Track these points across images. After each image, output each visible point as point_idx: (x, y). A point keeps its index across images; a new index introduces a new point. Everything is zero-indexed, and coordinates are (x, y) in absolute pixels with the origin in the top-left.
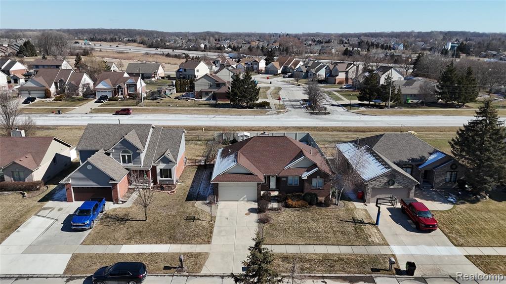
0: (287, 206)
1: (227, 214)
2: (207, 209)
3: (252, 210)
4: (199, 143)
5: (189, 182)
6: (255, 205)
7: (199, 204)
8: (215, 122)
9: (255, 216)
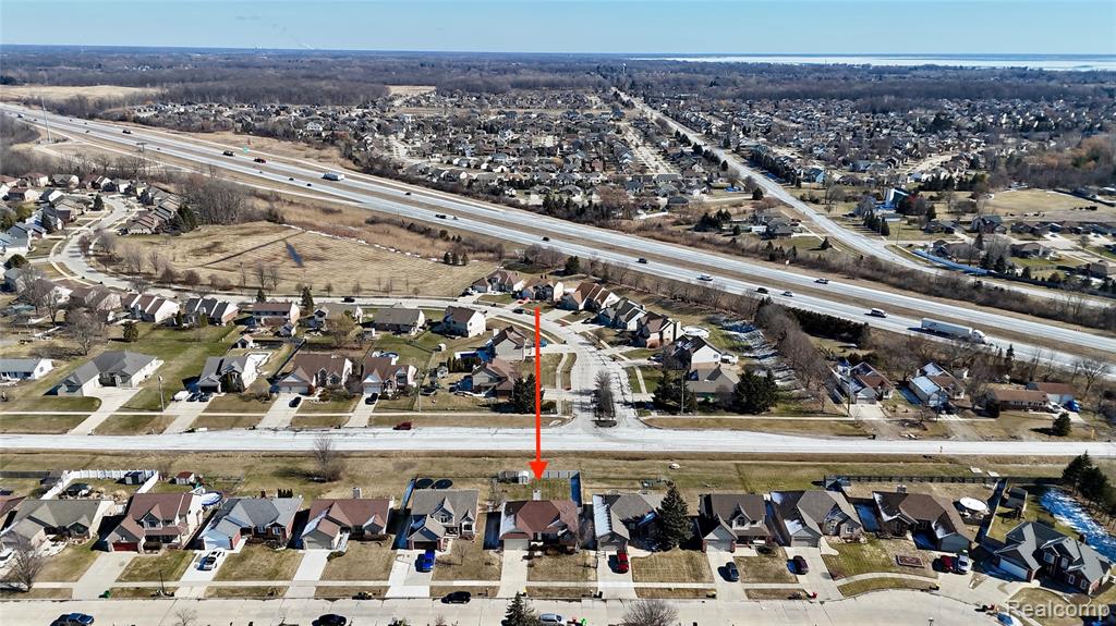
0: (546, 554)
1: (509, 561)
2: (497, 556)
3: (525, 558)
4: (485, 480)
5: (483, 531)
6: (527, 553)
7: (491, 552)
8: (496, 443)
9: (526, 562)
